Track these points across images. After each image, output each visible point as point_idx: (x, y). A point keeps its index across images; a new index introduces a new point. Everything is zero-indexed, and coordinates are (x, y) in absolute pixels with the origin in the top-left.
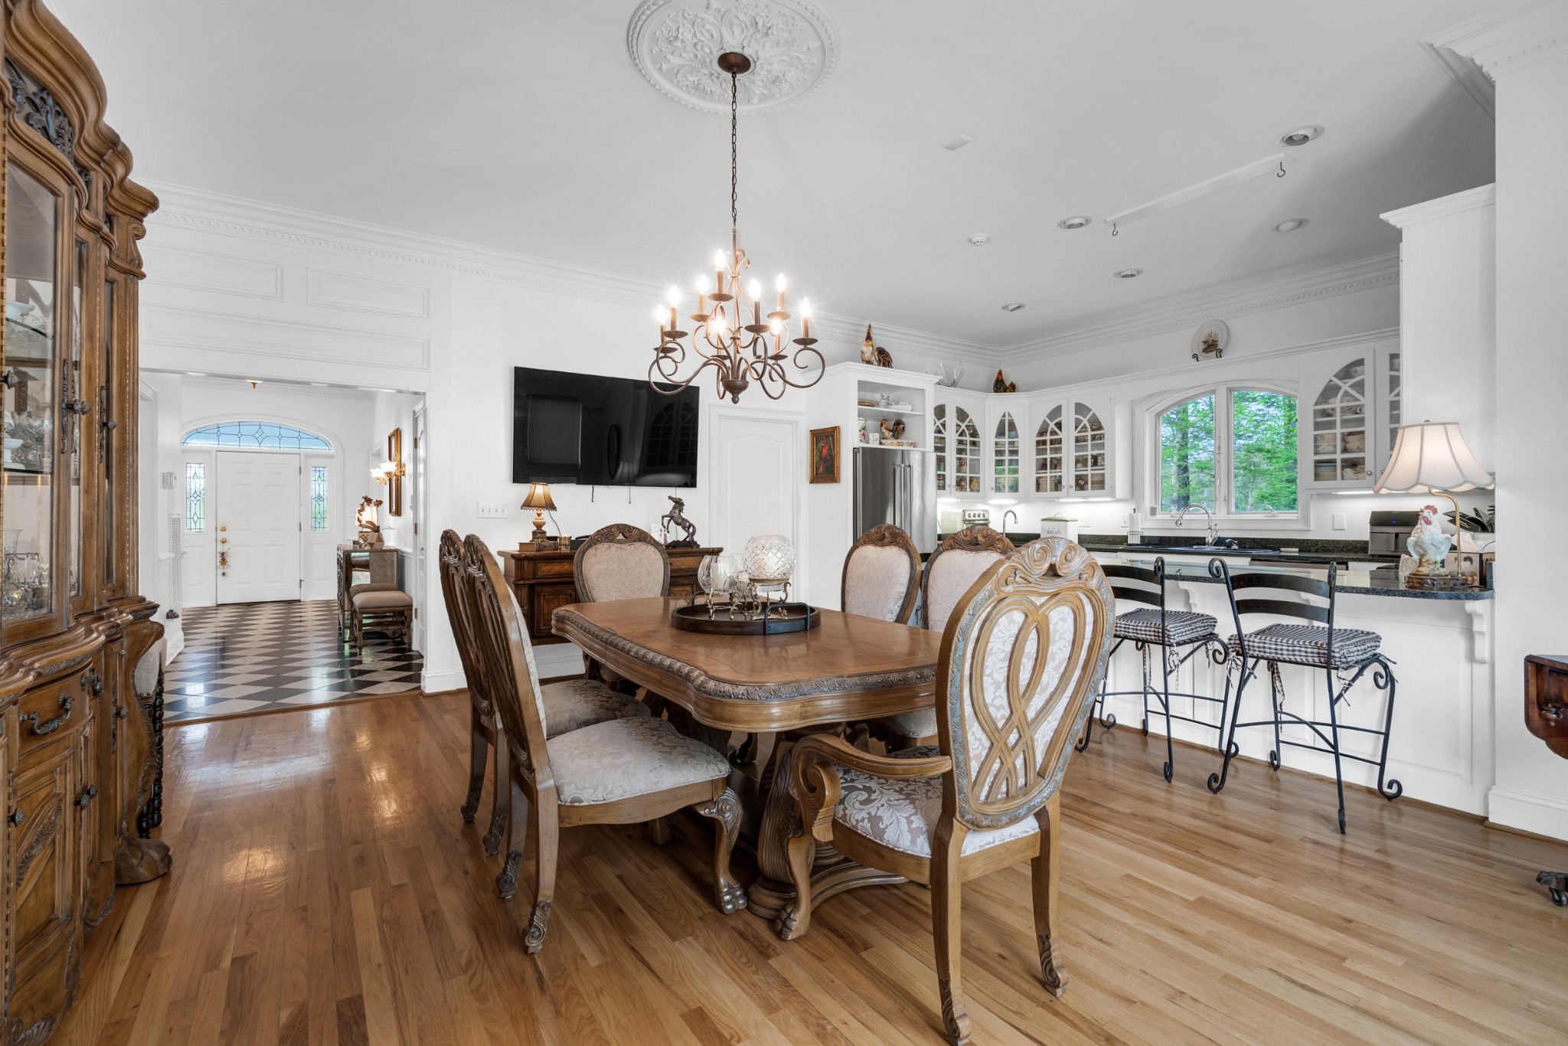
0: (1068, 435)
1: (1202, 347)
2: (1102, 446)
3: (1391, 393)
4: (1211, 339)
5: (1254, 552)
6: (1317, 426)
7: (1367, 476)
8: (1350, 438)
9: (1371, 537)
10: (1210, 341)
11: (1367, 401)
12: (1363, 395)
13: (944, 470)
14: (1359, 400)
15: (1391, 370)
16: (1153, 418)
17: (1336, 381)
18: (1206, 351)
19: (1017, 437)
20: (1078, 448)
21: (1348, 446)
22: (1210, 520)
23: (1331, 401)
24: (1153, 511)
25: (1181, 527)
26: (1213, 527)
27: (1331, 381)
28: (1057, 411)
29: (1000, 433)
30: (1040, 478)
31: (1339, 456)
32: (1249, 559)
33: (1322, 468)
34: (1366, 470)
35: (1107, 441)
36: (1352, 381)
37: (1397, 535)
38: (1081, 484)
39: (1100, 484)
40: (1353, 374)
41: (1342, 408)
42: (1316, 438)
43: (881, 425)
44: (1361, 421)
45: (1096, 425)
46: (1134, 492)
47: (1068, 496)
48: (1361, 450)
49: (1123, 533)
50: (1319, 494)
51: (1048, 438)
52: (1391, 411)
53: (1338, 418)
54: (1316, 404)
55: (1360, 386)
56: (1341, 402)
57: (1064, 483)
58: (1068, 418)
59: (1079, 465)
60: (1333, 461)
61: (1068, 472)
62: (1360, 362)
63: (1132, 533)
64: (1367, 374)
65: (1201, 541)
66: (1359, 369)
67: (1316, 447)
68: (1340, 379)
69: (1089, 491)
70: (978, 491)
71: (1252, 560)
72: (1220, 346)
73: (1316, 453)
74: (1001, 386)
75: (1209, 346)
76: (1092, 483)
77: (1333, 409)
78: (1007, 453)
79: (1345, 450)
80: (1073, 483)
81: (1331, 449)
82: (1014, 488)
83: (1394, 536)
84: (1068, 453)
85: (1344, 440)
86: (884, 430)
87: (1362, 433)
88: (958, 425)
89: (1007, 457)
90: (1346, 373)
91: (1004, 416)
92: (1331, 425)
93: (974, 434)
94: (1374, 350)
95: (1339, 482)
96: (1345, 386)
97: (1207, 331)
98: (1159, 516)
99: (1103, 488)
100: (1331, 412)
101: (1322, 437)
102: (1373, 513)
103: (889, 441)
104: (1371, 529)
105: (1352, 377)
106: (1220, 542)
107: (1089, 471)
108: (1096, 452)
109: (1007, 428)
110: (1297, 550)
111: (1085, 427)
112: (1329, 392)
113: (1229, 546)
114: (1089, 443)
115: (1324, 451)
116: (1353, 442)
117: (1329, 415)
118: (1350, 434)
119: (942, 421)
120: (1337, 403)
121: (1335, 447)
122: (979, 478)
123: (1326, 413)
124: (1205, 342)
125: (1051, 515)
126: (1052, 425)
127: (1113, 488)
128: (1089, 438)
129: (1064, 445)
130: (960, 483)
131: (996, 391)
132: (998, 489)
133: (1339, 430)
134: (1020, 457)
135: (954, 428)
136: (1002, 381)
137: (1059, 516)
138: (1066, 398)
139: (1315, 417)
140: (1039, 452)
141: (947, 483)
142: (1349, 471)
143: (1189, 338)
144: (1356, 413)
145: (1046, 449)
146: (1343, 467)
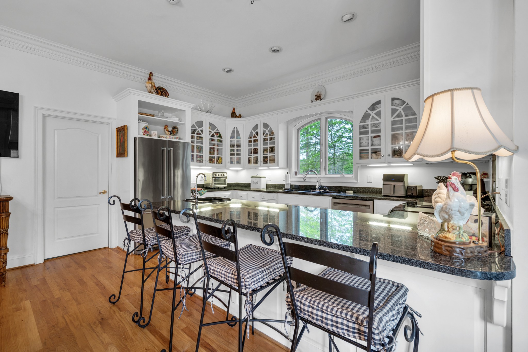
0: (260, 138)
1: (315, 97)
2: (274, 143)
3: (392, 116)
4: (319, 94)
5: (334, 194)
6: (361, 133)
7: (382, 157)
8: (375, 139)
9: (383, 186)
10: (318, 95)
11: (381, 120)
12: (380, 118)
13: (202, 153)
14: (378, 120)
15: (392, 106)
16: (296, 131)
17: (369, 111)
18: (316, 99)
19: (240, 139)
20: (264, 144)
21: (374, 143)
22: (318, 178)
23: (367, 121)
24: (296, 173)
25: (305, 181)
26: (319, 181)
27: (367, 111)
28: (256, 127)
29: (232, 137)
30: (250, 158)
31: (370, 148)
32: (332, 197)
33: (363, 153)
34: (381, 154)
35: (276, 141)
36: (375, 112)
37: (394, 186)
38: (265, 160)
39: (273, 161)
40: (376, 108)
41: (371, 124)
42: (360, 138)
43: (165, 128)
44: (379, 131)
45: (272, 133)
46: (288, 165)
47: (260, 166)
48: (379, 145)
49: (282, 183)
50: (361, 166)
51: (253, 139)
52: (392, 126)
53: (369, 129)
54: (360, 123)
55: (378, 114)
56: (371, 121)
57: (259, 160)
58: (261, 130)
59: (265, 152)
60: (368, 150)
61: (260, 156)
62: (379, 102)
63: (287, 184)
64: (381, 108)
65: (314, 187)
66: (378, 106)
67: (360, 143)
68: (371, 111)
69: (269, 164)
70: (222, 163)
71: (333, 198)
72: (322, 97)
73: (360, 146)
74: (233, 115)
75: (318, 97)
76: (270, 160)
77: (368, 125)
78: (235, 146)
79: (372, 145)
80: (262, 160)
81: (367, 144)
82: (239, 162)
83: (393, 186)
84: (261, 146)
85: (372, 140)
86: (166, 131)
87: (379, 136)
88: (210, 132)
89: (235, 148)
90: (373, 107)
91: (234, 129)
92: (367, 133)
93: (220, 136)
94: (385, 96)
95: (369, 160)
96: (373, 114)
97: (317, 90)
98: (298, 176)
99: (274, 163)
100: (366, 126)
101: (363, 138)
102: (384, 175)
103: (168, 136)
104: (383, 183)
105: (375, 110)
106: (321, 188)
107: (269, 155)
108: (272, 146)
109: (235, 134)
110: (352, 192)
111: (267, 134)
112: (366, 117)
113: (325, 190)
114: (269, 141)
115: (364, 145)
116: (376, 141)
117: (366, 128)
118: (375, 137)
119: (201, 129)
120: (369, 122)
121: (368, 143)
122: (222, 157)
123: (364, 127)
124: (316, 95)
125: (255, 175)
126: (254, 133)
127: (278, 162)
128: (269, 139)
129: (259, 143)
130: (211, 160)
131: (232, 117)
132: (231, 162)
133: (370, 135)
134: (241, 148)
135: (208, 133)
136: (235, 113)
137: (258, 176)
138: (260, 120)
139: (360, 129)
140: (249, 146)
141: (204, 159)
142: (374, 155)
143: (310, 94)
144: (377, 127)
145: (252, 144)
146: (372, 153)
